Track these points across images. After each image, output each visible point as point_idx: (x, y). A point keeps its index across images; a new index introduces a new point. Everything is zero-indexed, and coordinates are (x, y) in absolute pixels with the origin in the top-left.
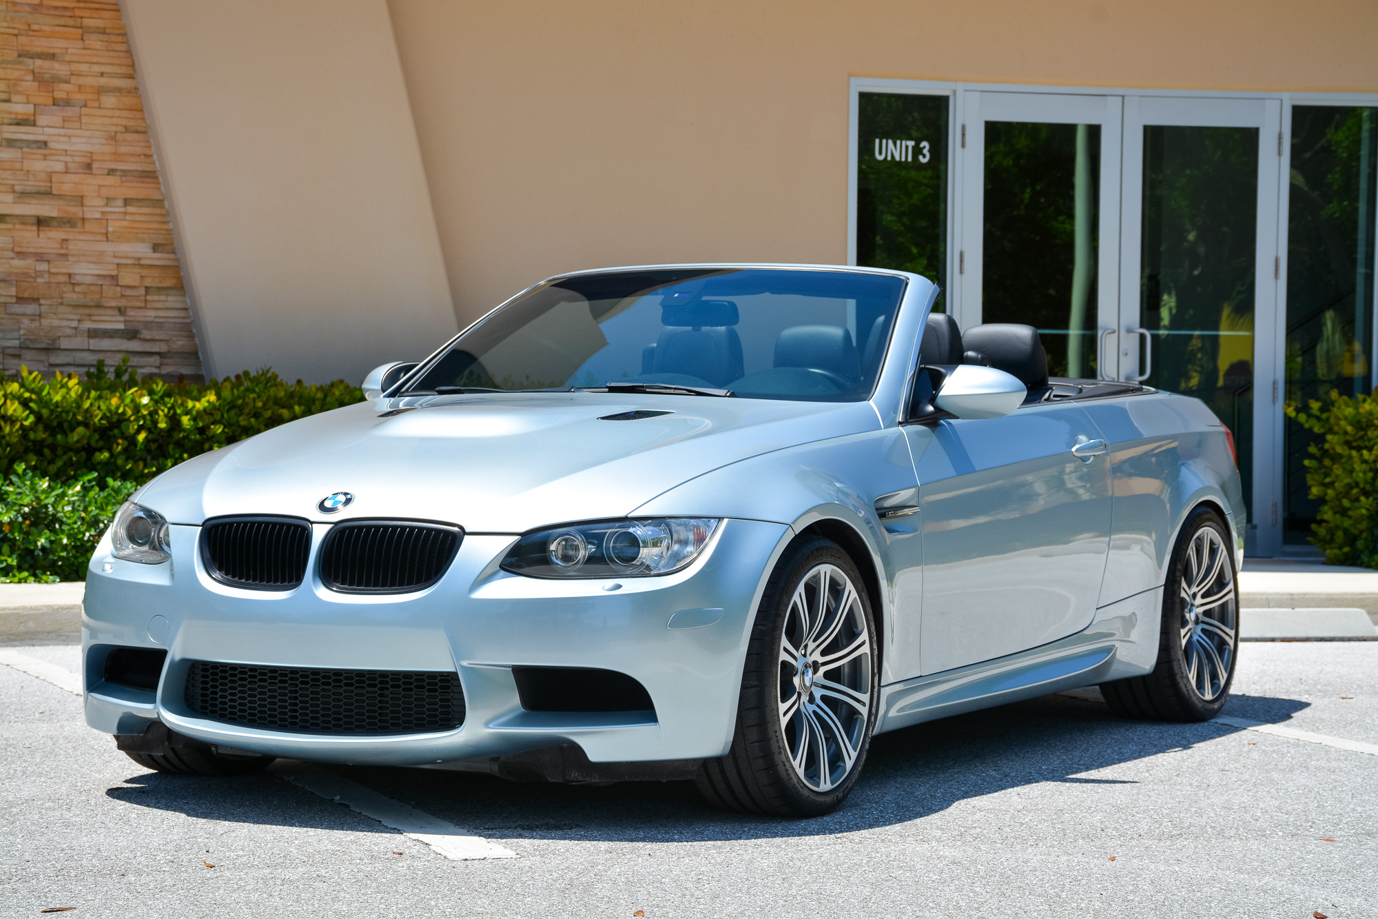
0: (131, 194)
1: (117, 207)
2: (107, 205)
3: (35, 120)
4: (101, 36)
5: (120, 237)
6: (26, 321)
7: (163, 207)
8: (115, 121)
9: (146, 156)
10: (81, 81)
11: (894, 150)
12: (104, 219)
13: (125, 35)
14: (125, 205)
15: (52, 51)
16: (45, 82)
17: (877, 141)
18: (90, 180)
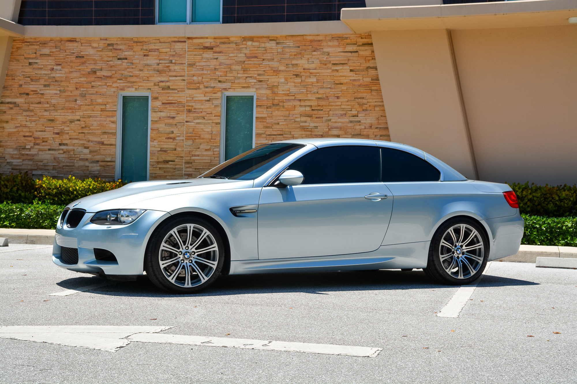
0: (382, 134)
2: (375, 137)
3: (358, 116)
4: (376, 92)
7: (389, 137)
8: (378, 114)
9: (386, 123)
10: (370, 104)
13: (380, 91)
14: (380, 137)
15: (363, 97)
16: (361, 105)
18: (371, 130)
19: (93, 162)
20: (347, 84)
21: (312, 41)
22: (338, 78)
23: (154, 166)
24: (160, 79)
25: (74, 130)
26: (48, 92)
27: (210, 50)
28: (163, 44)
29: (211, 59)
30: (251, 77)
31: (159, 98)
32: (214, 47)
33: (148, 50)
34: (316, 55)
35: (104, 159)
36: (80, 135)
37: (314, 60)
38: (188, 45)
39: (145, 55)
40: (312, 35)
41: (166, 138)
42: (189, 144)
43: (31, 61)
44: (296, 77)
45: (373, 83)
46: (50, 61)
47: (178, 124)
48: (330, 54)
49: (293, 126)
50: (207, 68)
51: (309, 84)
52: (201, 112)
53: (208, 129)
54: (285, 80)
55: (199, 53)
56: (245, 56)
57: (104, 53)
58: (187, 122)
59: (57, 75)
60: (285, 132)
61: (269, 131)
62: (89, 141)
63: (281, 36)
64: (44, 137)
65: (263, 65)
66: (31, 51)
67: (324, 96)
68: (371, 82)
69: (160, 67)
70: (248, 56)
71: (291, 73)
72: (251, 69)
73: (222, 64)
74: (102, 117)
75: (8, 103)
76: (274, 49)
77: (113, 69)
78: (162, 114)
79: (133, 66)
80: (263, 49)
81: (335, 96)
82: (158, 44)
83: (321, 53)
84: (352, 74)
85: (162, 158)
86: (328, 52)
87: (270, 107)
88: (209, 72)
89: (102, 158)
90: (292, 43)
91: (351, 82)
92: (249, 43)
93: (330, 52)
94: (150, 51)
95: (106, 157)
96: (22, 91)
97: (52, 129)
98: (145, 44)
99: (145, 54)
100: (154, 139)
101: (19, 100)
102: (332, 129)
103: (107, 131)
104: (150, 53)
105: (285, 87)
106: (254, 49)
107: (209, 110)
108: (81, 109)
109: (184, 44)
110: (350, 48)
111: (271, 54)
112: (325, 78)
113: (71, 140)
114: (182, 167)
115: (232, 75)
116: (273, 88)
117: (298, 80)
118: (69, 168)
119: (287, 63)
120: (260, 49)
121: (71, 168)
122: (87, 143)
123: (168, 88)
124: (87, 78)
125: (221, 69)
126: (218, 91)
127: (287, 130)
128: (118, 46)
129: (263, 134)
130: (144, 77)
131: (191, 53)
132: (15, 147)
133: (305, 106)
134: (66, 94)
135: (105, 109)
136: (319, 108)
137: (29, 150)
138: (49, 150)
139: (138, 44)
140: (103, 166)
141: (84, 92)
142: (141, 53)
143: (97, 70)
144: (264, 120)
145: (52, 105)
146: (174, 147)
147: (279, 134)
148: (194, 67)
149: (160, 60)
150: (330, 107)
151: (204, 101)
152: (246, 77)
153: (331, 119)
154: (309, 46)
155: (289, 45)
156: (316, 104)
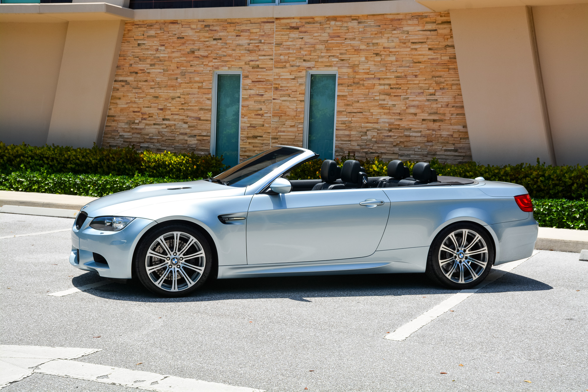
0: (458, 112)
2: (452, 116)
3: (435, 94)
4: (453, 70)
5: (455, 124)
6: (429, 147)
7: (464, 116)
8: (455, 93)
9: (461, 102)
10: (447, 82)
12: (450, 119)
13: (457, 69)
14: (456, 116)
15: (441, 75)
16: (438, 83)
18: (447, 109)
19: (192, 136)
20: (425, 63)
21: (392, 20)
22: (417, 57)
23: (244, 141)
24: (250, 58)
25: (175, 106)
26: (153, 70)
27: (296, 30)
28: (254, 25)
29: (297, 39)
30: (334, 56)
31: (250, 77)
32: (300, 27)
33: (240, 30)
34: (395, 34)
35: (201, 134)
36: (180, 111)
37: (394, 39)
38: (276, 26)
39: (237, 36)
40: (392, 14)
41: (255, 115)
42: (276, 121)
43: (139, 42)
44: (376, 56)
45: (450, 61)
46: (155, 42)
47: (266, 101)
48: (409, 33)
49: (372, 104)
50: (293, 48)
51: (388, 62)
52: (287, 90)
53: (293, 106)
54: (366, 59)
55: (286, 33)
56: (328, 35)
57: (201, 34)
58: (274, 99)
59: (162, 55)
60: (365, 110)
61: (350, 109)
62: (188, 117)
63: (363, 16)
64: (150, 112)
65: (345, 45)
66: (140, 33)
67: (403, 74)
68: (449, 60)
69: (251, 47)
70: (331, 35)
71: (371, 52)
72: (334, 49)
73: (307, 44)
74: (200, 94)
75: (121, 81)
76: (356, 29)
77: (209, 49)
78: (252, 92)
79: (227, 46)
80: (345, 29)
81: (414, 74)
82: (249, 25)
83: (401, 31)
84: (430, 52)
85: (251, 134)
86: (407, 31)
87: (351, 85)
88: (295, 51)
89: (199, 133)
90: (373, 22)
91: (429, 61)
92: (333, 23)
93: (410, 31)
94: (242, 31)
95: (202, 131)
96: (132, 70)
97: (157, 105)
98: (238, 25)
99: (237, 34)
100: (245, 116)
101: (130, 79)
102: (410, 107)
103: (203, 107)
104: (242, 34)
105: (365, 65)
106: (337, 28)
107: (294, 88)
108: (182, 86)
109: (272, 24)
110: (429, 27)
111: (353, 34)
112: (404, 57)
113: (172, 116)
114: (269, 142)
115: (315, 54)
116: (353, 67)
117: (378, 59)
118: (171, 141)
119: (368, 42)
120: (343, 28)
121: (172, 141)
122: (186, 118)
123: (258, 67)
124: (186, 57)
125: (306, 48)
126: (303, 70)
127: (366, 108)
128: (214, 27)
129: (343, 111)
130: (236, 57)
131: (279, 33)
132: (126, 121)
133: (384, 85)
134: (169, 73)
135: (202, 87)
136: (397, 86)
137: (137, 124)
138: (154, 124)
139: (232, 25)
140: (200, 140)
141: (184, 71)
142: (234, 34)
143: (195, 50)
144: (345, 98)
145: (156, 83)
146: (262, 123)
147: (359, 111)
148: (281, 46)
149: (250, 40)
150: (408, 86)
151: (290, 80)
152: (329, 56)
153: (408, 98)
154: (390, 25)
155: (370, 24)
156: (394, 82)
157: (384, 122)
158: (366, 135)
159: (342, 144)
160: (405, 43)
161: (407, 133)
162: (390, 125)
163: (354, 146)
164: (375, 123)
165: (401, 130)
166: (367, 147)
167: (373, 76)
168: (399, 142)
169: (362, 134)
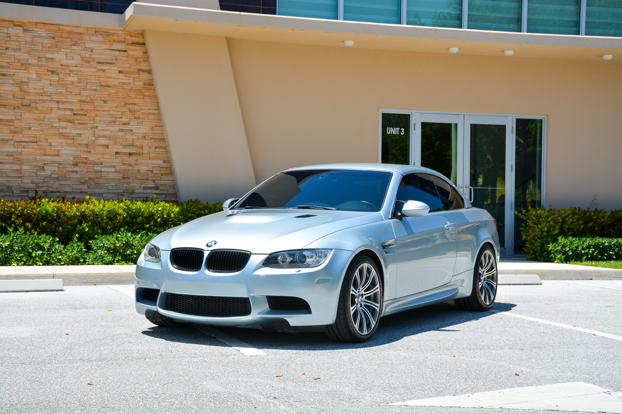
0: (157, 145)
1: (153, 150)
2: (150, 149)
3: (129, 123)
4: (149, 98)
5: (154, 159)
6: (125, 185)
7: (167, 149)
8: (153, 123)
9: (162, 134)
10: (143, 111)
11: (393, 131)
12: (149, 153)
13: (156, 97)
14: (155, 149)
15: (135, 102)
16: (132, 112)
17: (388, 128)
18: (145, 141)
20: (116, 87)
21: (70, 33)
22: (105, 79)
34: (76, 50)
37: (74, 56)
40: (70, 26)
44: (52, 74)
45: (145, 88)
48: (94, 51)
49: (51, 132)
51: (68, 83)
54: (38, 76)
60: (40, 139)
61: (18, 137)
63: (29, 22)
65: (6, 56)
67: (88, 99)
68: (144, 86)
71: (44, 68)
76: (21, 38)
80: (5, 35)
81: (102, 99)
83: (83, 48)
84: (121, 76)
86: (91, 48)
87: (18, 108)
90: (45, 33)
91: (121, 85)
93: (94, 48)
102: (100, 137)
105: (37, 84)
110: (118, 46)
111: (18, 43)
112: (89, 78)
116: (21, 84)
117: (55, 78)
119: (39, 56)
120: (2, 34)
127: (42, 136)
129: (9, 140)
133: (65, 109)
136: (82, 112)
144: (10, 123)
147: (31, 140)
150: (96, 113)
153: (97, 127)
154: (68, 38)
155: (41, 34)
156: (78, 107)
157: (68, 155)
158: (44, 170)
159: (9, 181)
160: (89, 62)
161: (97, 168)
162: (75, 158)
163: (27, 183)
164: (54, 155)
165: (89, 164)
166: (45, 185)
167: (49, 98)
168: (88, 179)
169: (37, 168)
